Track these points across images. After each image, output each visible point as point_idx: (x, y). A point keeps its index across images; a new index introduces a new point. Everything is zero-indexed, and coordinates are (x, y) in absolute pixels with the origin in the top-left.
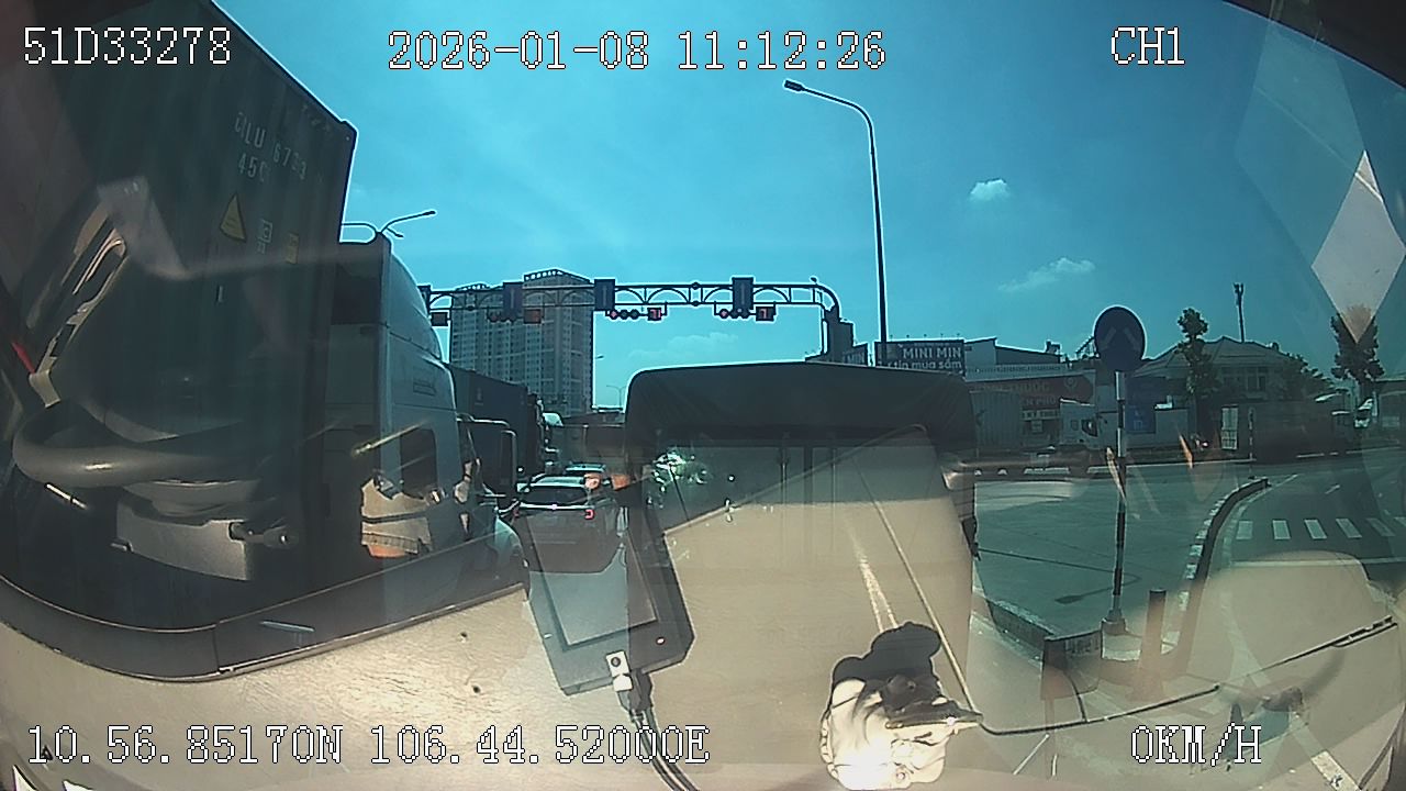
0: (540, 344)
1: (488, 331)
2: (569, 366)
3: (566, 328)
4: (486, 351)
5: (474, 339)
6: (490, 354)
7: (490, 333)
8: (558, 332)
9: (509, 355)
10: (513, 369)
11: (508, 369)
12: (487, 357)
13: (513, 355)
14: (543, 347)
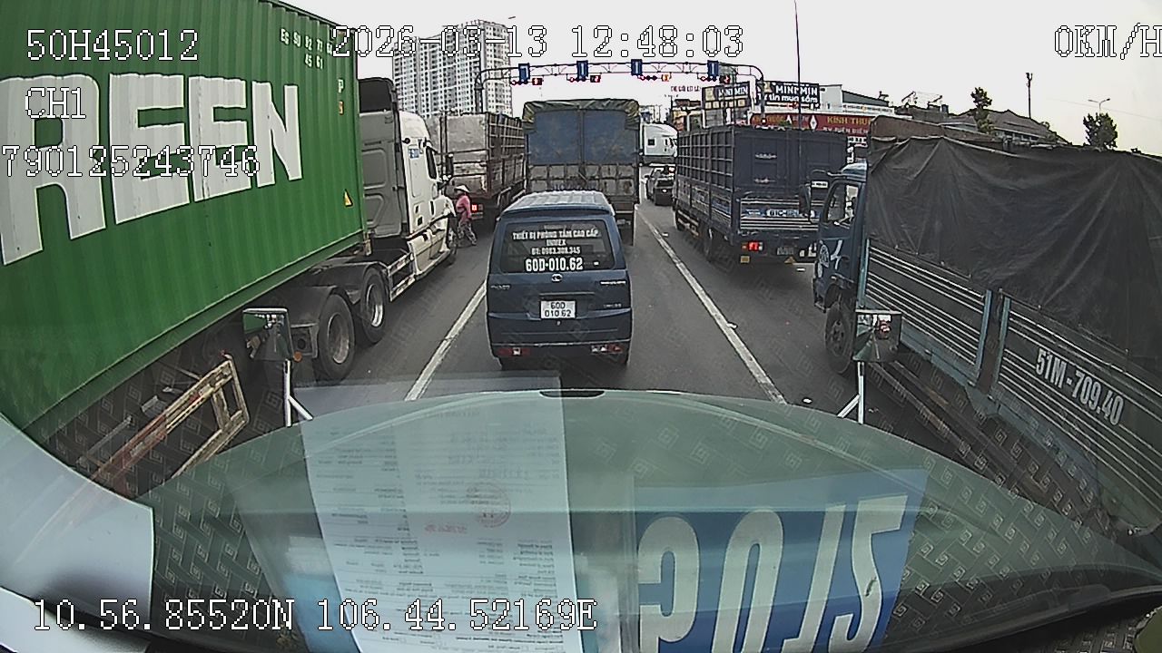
4: (424, 88)
5: (413, 79)
6: (427, 89)
9: (443, 88)
10: (447, 99)
11: (443, 100)
12: (425, 93)
13: (447, 88)
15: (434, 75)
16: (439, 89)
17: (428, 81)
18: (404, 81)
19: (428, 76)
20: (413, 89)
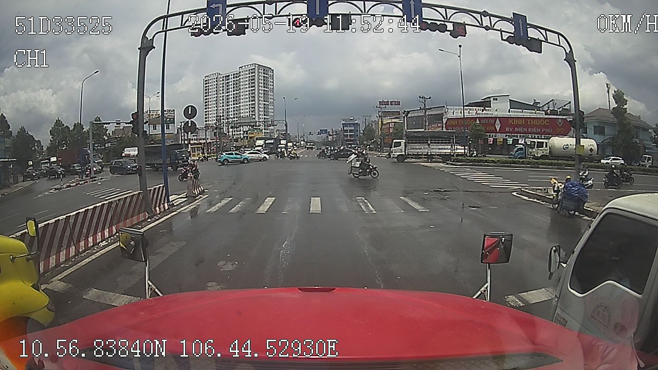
0: (248, 100)
1: (222, 95)
2: (263, 110)
3: (260, 91)
4: (221, 105)
5: (215, 99)
8: (256, 93)
9: (233, 106)
10: (235, 112)
12: (221, 108)
13: (235, 106)
15: (227, 97)
16: (231, 106)
17: (224, 101)
18: (210, 100)
19: (224, 98)
20: (215, 106)
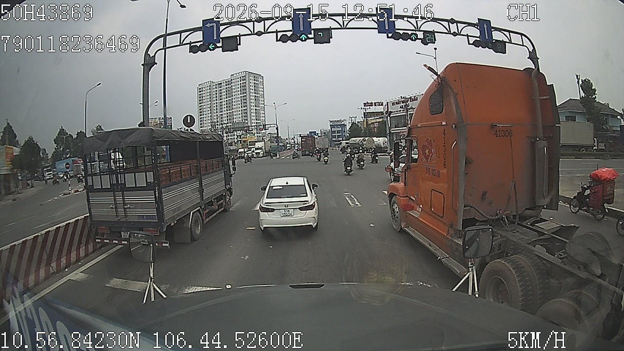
0: (240, 106)
1: (215, 102)
2: (254, 115)
3: (251, 98)
4: (215, 111)
5: (209, 106)
6: (217, 112)
7: (217, 103)
8: (248, 99)
10: (228, 118)
11: (226, 119)
12: (215, 115)
13: (228, 112)
14: (242, 107)
15: (220, 104)
16: (224, 112)
17: (218, 108)
18: (204, 107)
19: (217, 104)
20: (209, 112)
